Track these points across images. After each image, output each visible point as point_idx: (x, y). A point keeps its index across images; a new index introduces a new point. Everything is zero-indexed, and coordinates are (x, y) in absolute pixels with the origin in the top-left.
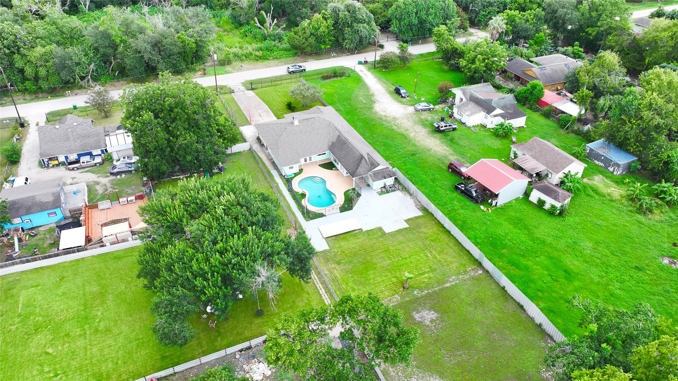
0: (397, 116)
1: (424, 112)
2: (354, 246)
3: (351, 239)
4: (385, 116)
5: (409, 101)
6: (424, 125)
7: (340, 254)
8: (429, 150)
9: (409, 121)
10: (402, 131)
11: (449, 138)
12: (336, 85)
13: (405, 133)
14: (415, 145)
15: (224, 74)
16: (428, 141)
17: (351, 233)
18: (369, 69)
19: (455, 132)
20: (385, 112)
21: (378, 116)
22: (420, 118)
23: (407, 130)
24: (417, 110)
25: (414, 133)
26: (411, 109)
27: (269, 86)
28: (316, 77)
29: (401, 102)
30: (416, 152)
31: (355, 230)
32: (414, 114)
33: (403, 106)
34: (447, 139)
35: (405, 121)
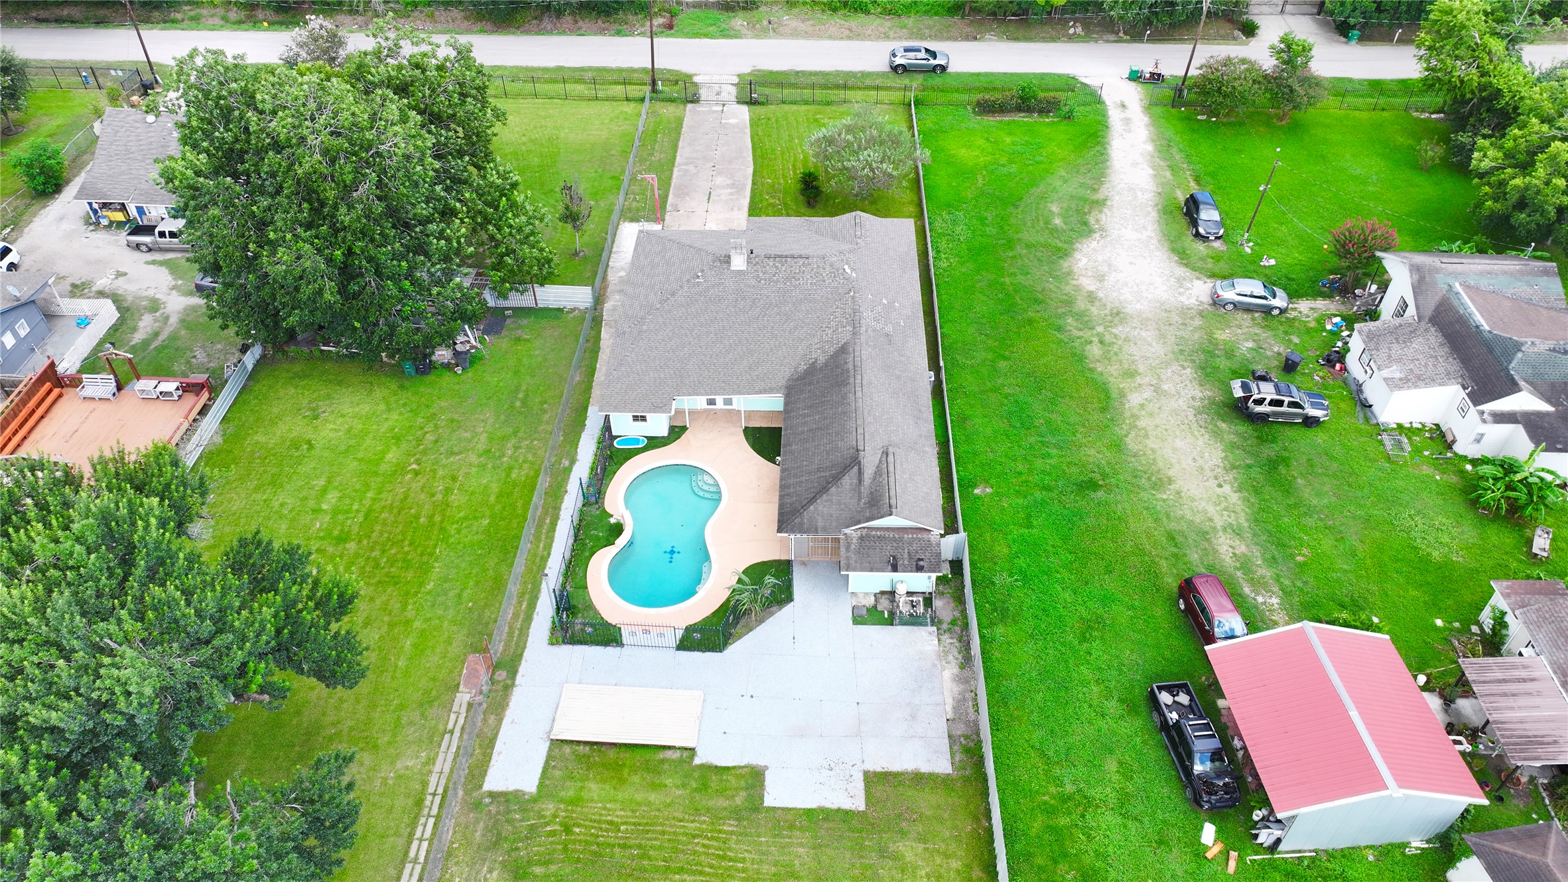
0: (1129, 309)
1: (1240, 316)
2: (618, 815)
3: (636, 779)
4: (1092, 297)
5: (1217, 258)
6: (1207, 371)
7: (553, 833)
8: (1161, 483)
9: (1162, 336)
10: (1111, 373)
11: (1269, 451)
12: (1008, 140)
13: (1116, 383)
14: (1118, 446)
15: (712, 37)
16: (1179, 443)
17: (648, 755)
18: (1151, 105)
19: (1311, 433)
20: (1101, 278)
21: (1068, 289)
22: (1210, 335)
23: (1130, 374)
24: (1217, 302)
25: (1148, 393)
26: (1200, 290)
27: (806, 103)
28: (965, 97)
29: (1183, 257)
30: (1104, 476)
31: (670, 748)
32: (1201, 314)
33: (1181, 271)
34: (1256, 455)
35: (1148, 335)
